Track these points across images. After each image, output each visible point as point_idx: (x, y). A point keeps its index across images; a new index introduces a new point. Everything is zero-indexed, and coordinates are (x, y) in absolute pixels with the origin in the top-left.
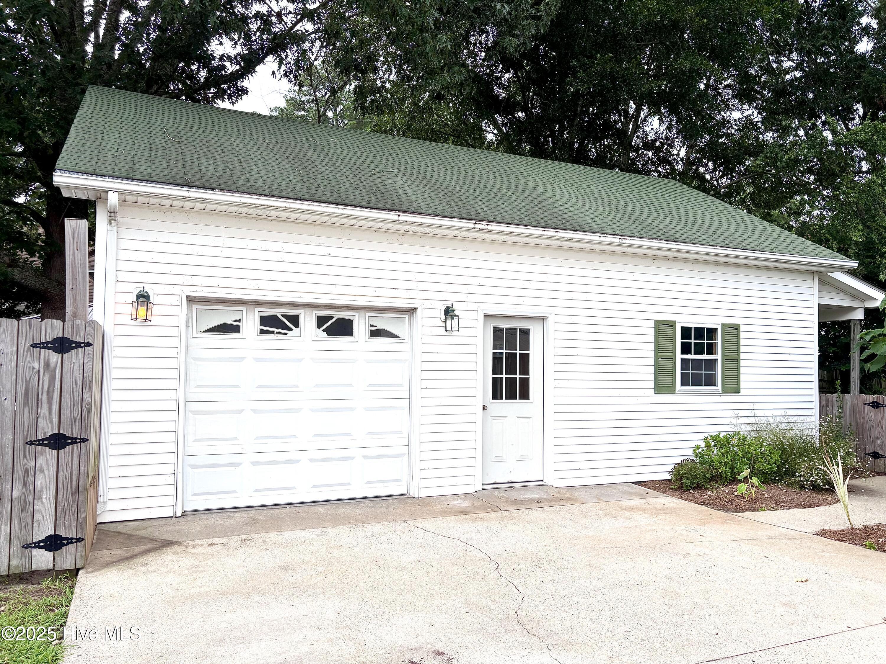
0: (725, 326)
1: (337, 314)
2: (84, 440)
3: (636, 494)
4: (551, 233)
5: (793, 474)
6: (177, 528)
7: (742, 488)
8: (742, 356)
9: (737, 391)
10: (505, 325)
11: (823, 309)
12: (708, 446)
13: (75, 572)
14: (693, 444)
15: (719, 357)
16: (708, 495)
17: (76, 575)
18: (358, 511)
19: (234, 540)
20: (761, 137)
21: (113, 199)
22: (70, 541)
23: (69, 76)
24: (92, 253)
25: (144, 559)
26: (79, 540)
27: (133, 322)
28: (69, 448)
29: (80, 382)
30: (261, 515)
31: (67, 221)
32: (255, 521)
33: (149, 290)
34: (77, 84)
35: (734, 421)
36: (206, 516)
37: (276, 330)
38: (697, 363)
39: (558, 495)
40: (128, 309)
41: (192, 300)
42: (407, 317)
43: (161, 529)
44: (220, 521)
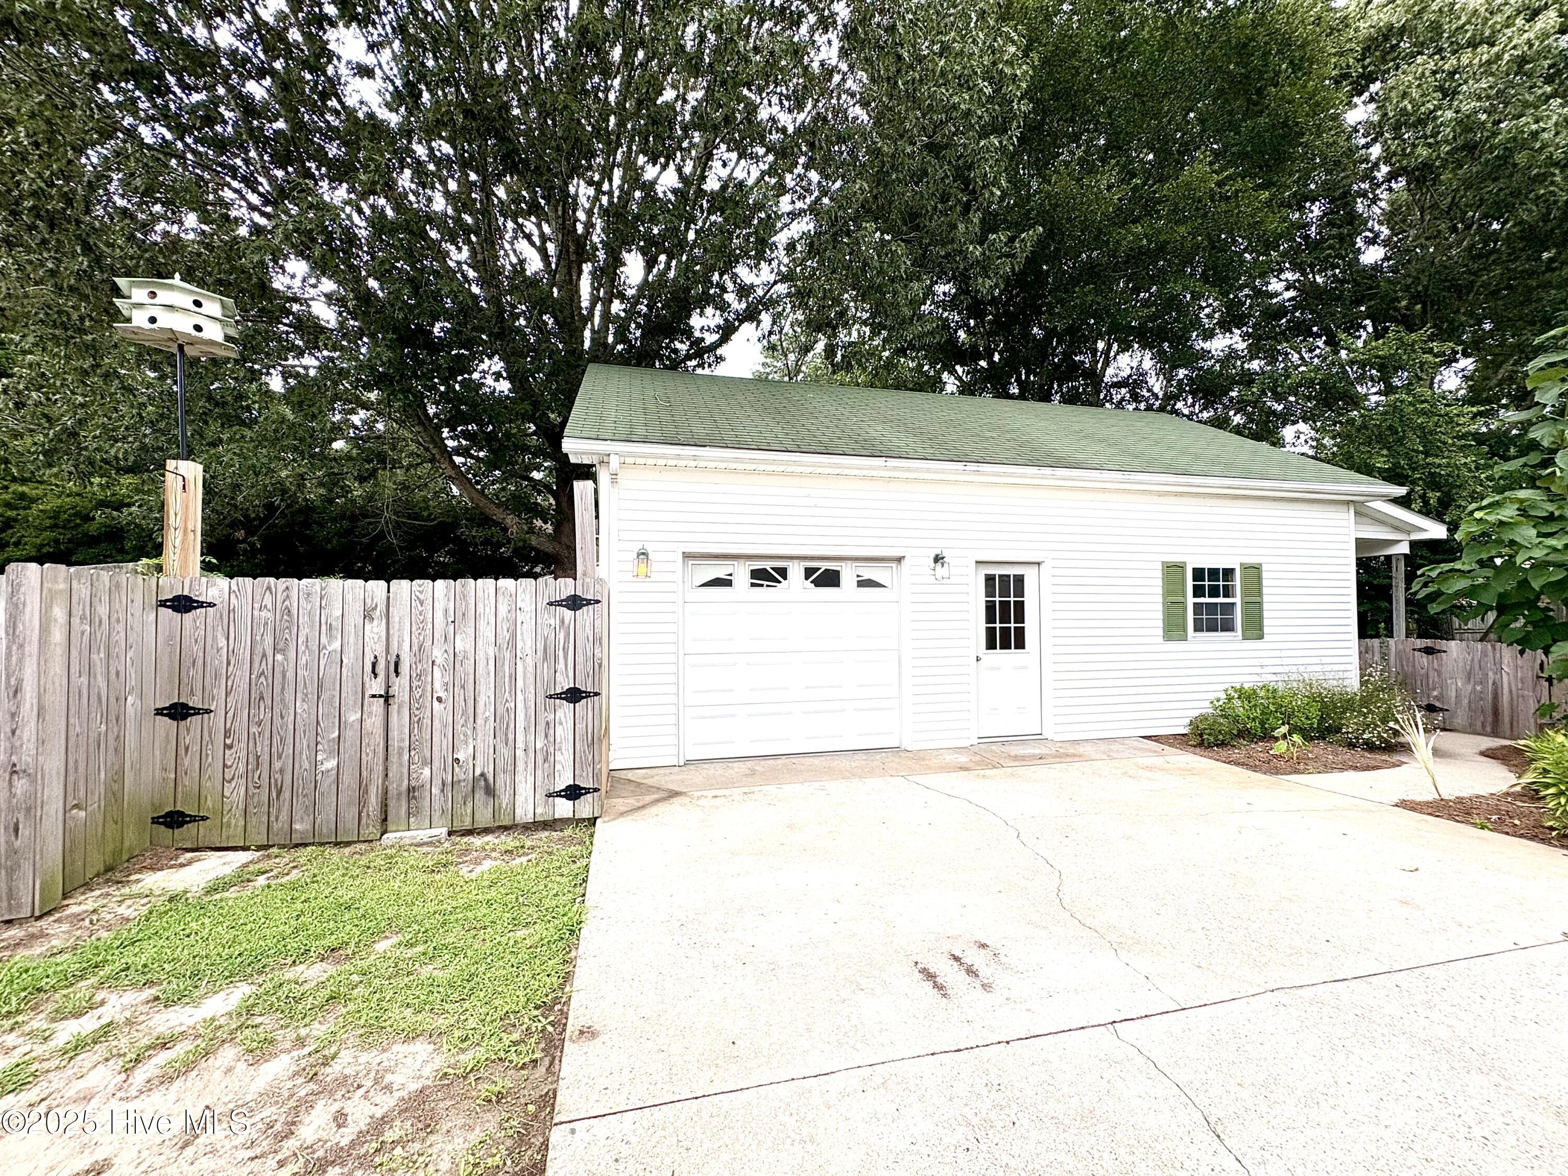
0: (1245, 568)
1: (824, 566)
2: (597, 694)
3: (1150, 750)
4: (1048, 471)
5: (1338, 730)
6: (680, 777)
7: (1281, 747)
8: (1265, 598)
9: (1261, 637)
10: (997, 571)
11: (1361, 544)
12: (1230, 699)
13: (593, 821)
14: (1212, 696)
15: (1237, 600)
16: (1236, 754)
17: (594, 824)
18: (853, 765)
19: (736, 793)
20: (1246, 366)
21: (614, 461)
22: (588, 791)
23: (571, 359)
24: (597, 517)
25: (654, 810)
26: (596, 790)
27: (635, 579)
28: (584, 701)
29: (591, 639)
30: (759, 766)
31: (575, 483)
32: (753, 773)
33: (649, 548)
34: (579, 366)
35: (1259, 670)
36: (706, 766)
37: (765, 583)
38: (1212, 608)
39: (1061, 750)
40: (629, 566)
41: (687, 556)
42: (894, 565)
43: (667, 779)
44: (720, 772)
